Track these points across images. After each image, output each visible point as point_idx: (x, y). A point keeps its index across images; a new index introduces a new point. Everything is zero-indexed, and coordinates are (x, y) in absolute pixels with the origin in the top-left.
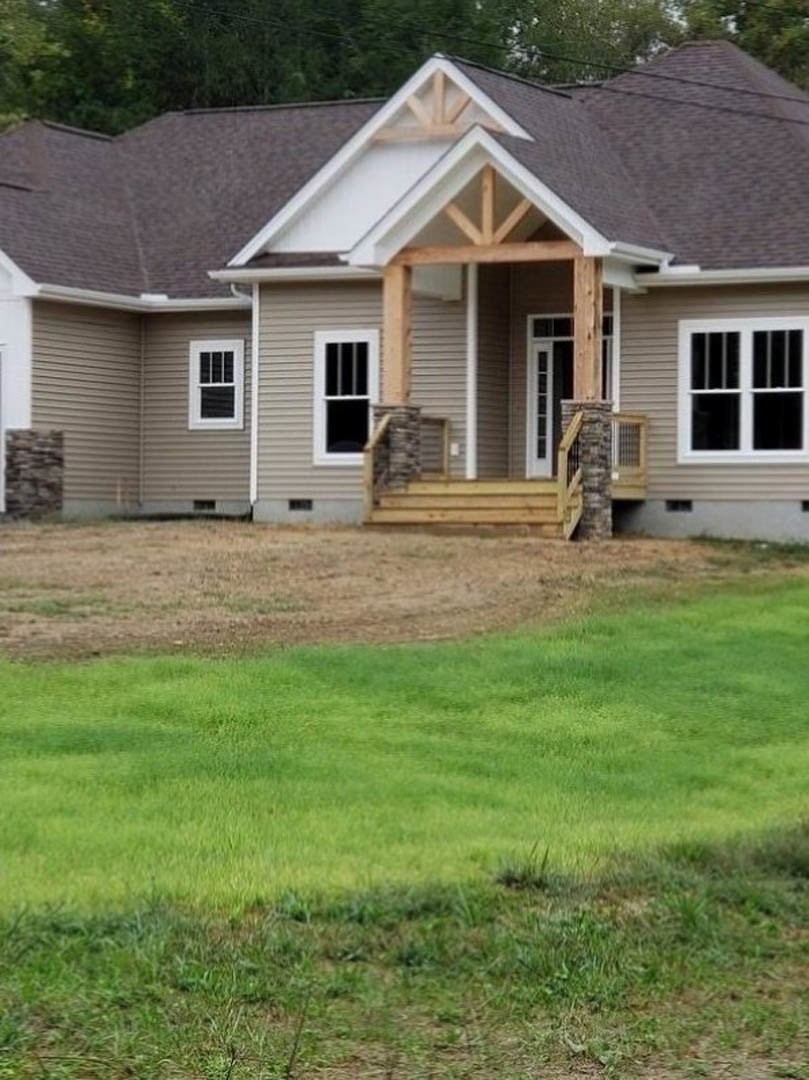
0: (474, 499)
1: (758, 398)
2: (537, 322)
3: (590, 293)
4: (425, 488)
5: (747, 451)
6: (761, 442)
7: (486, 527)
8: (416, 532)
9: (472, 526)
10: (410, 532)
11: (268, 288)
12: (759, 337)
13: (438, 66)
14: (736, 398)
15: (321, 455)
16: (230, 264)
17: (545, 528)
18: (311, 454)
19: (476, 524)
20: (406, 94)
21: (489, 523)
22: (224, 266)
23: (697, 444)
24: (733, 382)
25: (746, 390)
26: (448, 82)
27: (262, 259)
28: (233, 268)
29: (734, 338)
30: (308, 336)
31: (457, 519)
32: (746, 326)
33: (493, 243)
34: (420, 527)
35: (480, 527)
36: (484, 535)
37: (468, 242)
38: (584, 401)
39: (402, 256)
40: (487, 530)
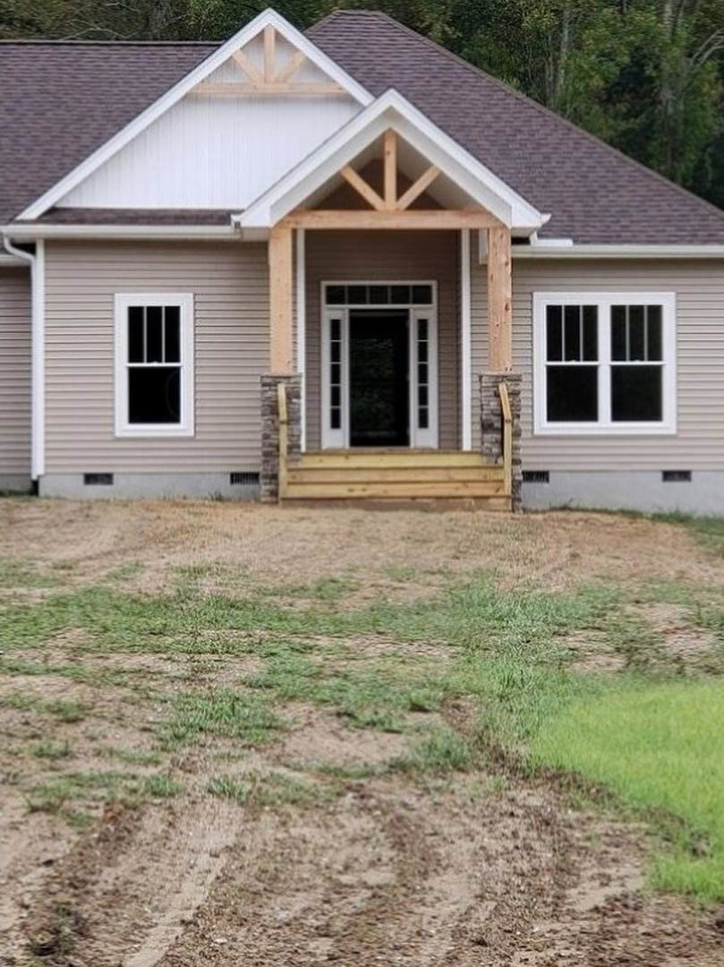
0: (390, 473)
1: (615, 371)
2: (329, 289)
3: (507, 264)
4: (321, 461)
5: (605, 422)
6: (619, 414)
7: (425, 501)
8: (346, 507)
9: (409, 500)
10: (338, 507)
11: (53, 244)
12: (617, 312)
13: (269, 20)
14: (594, 370)
15: (123, 426)
16: (19, 218)
17: (492, 501)
18: (112, 425)
19: (414, 498)
20: (233, 47)
21: (429, 497)
22: (11, 221)
23: (554, 415)
24: (592, 353)
25: (605, 363)
26: (279, 38)
27: (53, 214)
28: (23, 222)
29: (591, 312)
30: (108, 299)
31: (382, 494)
32: (604, 299)
33: (397, 210)
34: (348, 502)
35: (418, 500)
36: (425, 509)
37: (367, 206)
38: (503, 373)
39: (291, 219)
40: (428, 504)
